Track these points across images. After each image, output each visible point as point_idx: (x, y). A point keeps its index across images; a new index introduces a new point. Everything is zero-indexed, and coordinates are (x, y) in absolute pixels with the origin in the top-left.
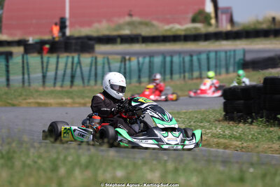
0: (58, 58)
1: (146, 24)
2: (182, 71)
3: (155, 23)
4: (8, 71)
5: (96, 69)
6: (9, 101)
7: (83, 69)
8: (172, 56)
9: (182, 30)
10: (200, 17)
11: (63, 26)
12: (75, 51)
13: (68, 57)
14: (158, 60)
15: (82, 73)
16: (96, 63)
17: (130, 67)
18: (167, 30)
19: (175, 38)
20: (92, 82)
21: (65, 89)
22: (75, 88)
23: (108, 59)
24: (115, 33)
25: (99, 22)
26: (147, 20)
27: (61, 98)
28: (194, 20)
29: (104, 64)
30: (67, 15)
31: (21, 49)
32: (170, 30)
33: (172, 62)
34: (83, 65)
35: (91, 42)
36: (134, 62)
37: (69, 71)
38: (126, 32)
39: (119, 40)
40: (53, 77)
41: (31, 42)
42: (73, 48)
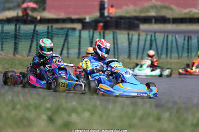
3: (173, 7)
11: (102, 8)
15: (157, 48)
20: (164, 56)
24: (143, 15)
25: (127, 5)
26: (167, 4)
29: (172, 41)
34: (157, 41)
35: (136, 22)
38: (153, 13)
41: (88, 20)
42: (123, 26)
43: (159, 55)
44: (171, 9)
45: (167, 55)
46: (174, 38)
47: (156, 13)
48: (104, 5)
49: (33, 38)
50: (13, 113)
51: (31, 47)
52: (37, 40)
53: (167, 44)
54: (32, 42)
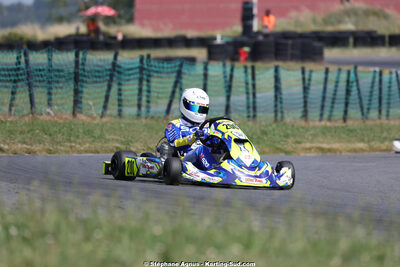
6: (279, 146)
11: (247, 16)
13: (340, 70)
15: (360, 98)
16: (380, 81)
20: (374, 114)
22: (350, 123)
24: (330, 28)
25: (297, 9)
26: (377, 7)
27: (349, 141)
29: (390, 82)
34: (361, 82)
35: (317, 44)
37: (342, 92)
38: (349, 26)
41: (219, 41)
42: (290, 52)
43: (365, 111)
44: (386, 17)
45: (380, 111)
46: (394, 75)
47: (356, 24)
48: (251, 9)
49: (111, 80)
50: (88, 247)
51: (107, 98)
52: (120, 84)
53: (380, 90)
54: (109, 87)
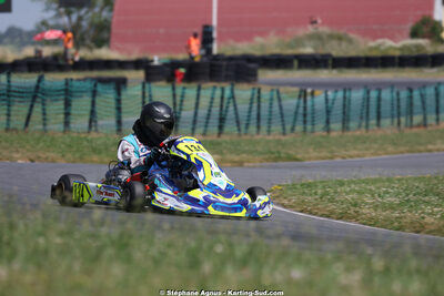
0: (199, 89)
1: (340, 38)
2: (395, 112)
4: (119, 109)
5: (259, 107)
7: (239, 106)
8: (379, 90)
9: (395, 49)
10: (425, 30)
11: (207, 40)
12: (227, 79)
13: (215, 87)
14: (357, 96)
15: (236, 114)
16: (259, 98)
17: (313, 106)
18: (371, 49)
19: (385, 62)
20: (253, 129)
21: (209, 139)
22: (224, 138)
23: (278, 92)
24: (289, 52)
26: (342, 32)
28: (414, 34)
29: (271, 99)
30: (215, 22)
31: (140, 74)
32: (376, 48)
33: (379, 99)
34: (238, 101)
35: (252, 65)
36: (320, 97)
37: (216, 110)
38: (308, 50)
39: (296, 63)
40: (191, 121)
41: (156, 63)
42: (224, 73)
43: (243, 127)
44: (350, 41)
45: (258, 127)
46: (275, 93)
47: (315, 48)
49: (34, 98)
52: (43, 104)
